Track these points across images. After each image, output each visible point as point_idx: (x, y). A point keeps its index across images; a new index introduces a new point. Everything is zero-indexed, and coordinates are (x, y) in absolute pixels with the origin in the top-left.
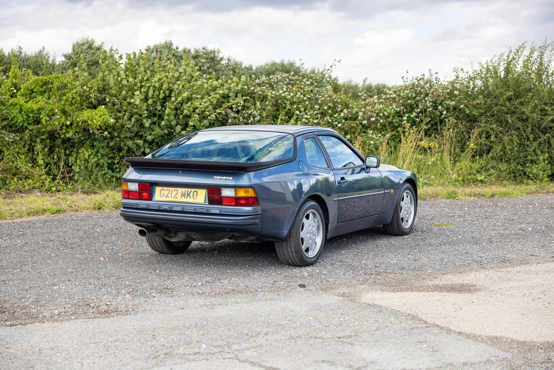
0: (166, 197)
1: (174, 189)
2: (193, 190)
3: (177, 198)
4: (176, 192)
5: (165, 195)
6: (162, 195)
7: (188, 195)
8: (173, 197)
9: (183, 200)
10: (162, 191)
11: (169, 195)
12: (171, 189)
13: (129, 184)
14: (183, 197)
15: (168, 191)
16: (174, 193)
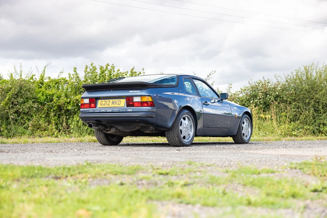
0: (104, 105)
1: (108, 100)
2: (118, 100)
3: (109, 105)
4: (109, 102)
5: (103, 104)
6: (101, 104)
7: (116, 103)
8: (107, 104)
9: (113, 106)
10: (102, 102)
11: (106, 104)
12: (106, 100)
13: (84, 100)
14: (113, 104)
15: (105, 102)
16: (108, 103)
